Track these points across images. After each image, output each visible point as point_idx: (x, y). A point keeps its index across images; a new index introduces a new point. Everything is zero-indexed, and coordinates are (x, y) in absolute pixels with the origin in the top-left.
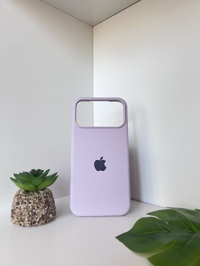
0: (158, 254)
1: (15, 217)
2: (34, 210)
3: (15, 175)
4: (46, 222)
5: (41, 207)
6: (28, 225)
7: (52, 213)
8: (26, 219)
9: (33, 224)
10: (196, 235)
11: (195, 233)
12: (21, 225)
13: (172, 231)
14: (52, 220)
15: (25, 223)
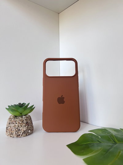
0: (90, 157)
1: (8, 131)
2: (19, 128)
3: (8, 106)
4: (26, 135)
5: (23, 126)
6: (15, 137)
7: (30, 130)
8: (14, 133)
9: (18, 136)
10: (116, 145)
11: (117, 144)
12: (11, 136)
13: (102, 142)
14: (30, 134)
15: (13, 135)
